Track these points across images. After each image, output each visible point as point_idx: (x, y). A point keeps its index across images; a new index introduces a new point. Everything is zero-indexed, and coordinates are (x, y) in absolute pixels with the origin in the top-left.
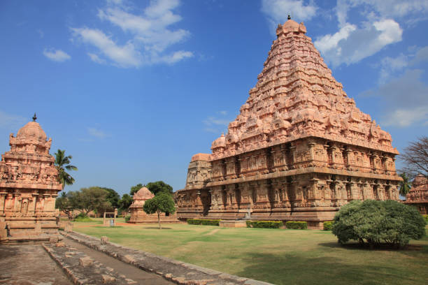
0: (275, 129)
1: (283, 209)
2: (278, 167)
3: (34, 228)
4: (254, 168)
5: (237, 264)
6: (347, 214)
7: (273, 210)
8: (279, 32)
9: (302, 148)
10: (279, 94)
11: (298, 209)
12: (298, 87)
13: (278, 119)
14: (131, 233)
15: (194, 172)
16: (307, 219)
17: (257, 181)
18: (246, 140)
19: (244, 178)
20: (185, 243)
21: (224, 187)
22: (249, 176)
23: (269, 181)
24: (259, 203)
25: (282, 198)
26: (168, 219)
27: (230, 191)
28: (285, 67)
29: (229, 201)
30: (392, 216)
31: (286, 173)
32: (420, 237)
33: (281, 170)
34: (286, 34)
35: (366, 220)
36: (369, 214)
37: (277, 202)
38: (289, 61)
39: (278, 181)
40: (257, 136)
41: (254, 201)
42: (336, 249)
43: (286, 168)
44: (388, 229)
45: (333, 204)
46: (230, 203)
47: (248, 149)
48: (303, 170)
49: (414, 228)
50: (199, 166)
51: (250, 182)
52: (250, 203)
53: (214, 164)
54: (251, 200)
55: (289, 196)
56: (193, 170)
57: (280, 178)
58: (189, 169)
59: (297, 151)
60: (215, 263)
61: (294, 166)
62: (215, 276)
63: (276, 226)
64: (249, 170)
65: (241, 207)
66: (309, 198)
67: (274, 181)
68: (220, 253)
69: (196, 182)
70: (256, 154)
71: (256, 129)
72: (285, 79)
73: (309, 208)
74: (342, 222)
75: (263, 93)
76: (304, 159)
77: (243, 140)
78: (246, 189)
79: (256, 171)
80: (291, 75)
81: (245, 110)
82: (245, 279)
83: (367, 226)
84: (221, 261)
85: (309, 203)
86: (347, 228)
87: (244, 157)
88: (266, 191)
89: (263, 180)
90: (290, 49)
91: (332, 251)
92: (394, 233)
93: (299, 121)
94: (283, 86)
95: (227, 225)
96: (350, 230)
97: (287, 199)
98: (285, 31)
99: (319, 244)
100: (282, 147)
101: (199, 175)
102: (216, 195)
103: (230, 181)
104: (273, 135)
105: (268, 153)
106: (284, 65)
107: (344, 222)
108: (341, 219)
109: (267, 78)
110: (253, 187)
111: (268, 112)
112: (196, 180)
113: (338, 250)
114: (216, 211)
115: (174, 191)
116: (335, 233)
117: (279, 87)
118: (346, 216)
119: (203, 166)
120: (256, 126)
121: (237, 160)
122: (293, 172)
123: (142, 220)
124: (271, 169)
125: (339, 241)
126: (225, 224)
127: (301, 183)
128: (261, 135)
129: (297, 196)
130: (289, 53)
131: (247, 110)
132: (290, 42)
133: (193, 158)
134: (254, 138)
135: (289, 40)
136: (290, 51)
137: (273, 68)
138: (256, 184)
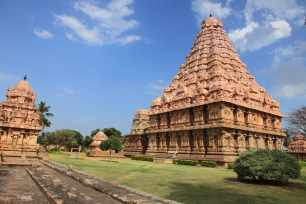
0: (197, 94)
1: (199, 152)
2: (197, 122)
3: (20, 157)
4: (180, 121)
5: (165, 190)
6: (245, 158)
7: (192, 152)
8: (203, 26)
9: (215, 109)
10: (201, 70)
11: (210, 152)
12: (215, 65)
13: (199, 87)
14: (90, 164)
15: (137, 122)
16: (216, 160)
17: (182, 131)
18: (175, 101)
19: (173, 129)
20: (128, 173)
21: (158, 134)
22: (176, 127)
23: (191, 131)
24: (183, 147)
25: (199, 144)
26: (117, 155)
27: (163, 137)
28: (206, 50)
30: (277, 161)
31: (203, 127)
32: (296, 177)
33: (200, 124)
34: (208, 27)
35: (258, 163)
36: (261, 159)
37: (196, 147)
38: (209, 46)
39: (197, 132)
40: (184, 99)
41: (179, 145)
42: (236, 182)
43: (203, 123)
44: (274, 170)
45: (235, 150)
46: (162, 146)
47: (177, 108)
48: (215, 125)
49: (292, 170)
50: (141, 118)
51: (177, 132)
52: (176, 147)
53: (152, 117)
54: (177, 145)
55: (204, 143)
56: (136, 121)
57: (199, 130)
58: (134, 120)
59: (211, 111)
60: (148, 189)
61: (209, 122)
62: (149, 198)
63: (194, 164)
64: (177, 123)
65: (169, 149)
66: (219, 145)
67: (194, 132)
68: (152, 181)
69: (138, 130)
70: (183, 112)
71: (183, 94)
72: (206, 59)
73: (218, 153)
74: (241, 163)
75: (190, 68)
76: (216, 117)
77: (173, 102)
78: (173, 136)
79: (182, 124)
80: (210, 56)
81: (176, 80)
82: (170, 201)
83: (259, 167)
84: (153, 187)
85: (218, 149)
86: (245, 168)
87: (173, 114)
88: (188, 138)
89: (186, 131)
90: (210, 38)
91: (233, 184)
92: (278, 173)
93: (214, 90)
94: (204, 64)
96: (247, 169)
97: (203, 145)
98: (207, 25)
99: (224, 179)
100: (201, 108)
101: (141, 125)
102: (152, 140)
103: (162, 130)
104: (195, 99)
105: (191, 111)
106: (205, 49)
107: (242, 164)
108: (241, 161)
109: (193, 58)
110: (179, 135)
111: (192, 82)
112: (138, 128)
113: (236, 184)
114: (151, 151)
115: (122, 135)
116: (235, 171)
117: (201, 65)
118: (245, 160)
119: (144, 118)
120: (184, 92)
121: (169, 116)
122: (208, 126)
123: (98, 155)
124: (192, 123)
125: (238, 177)
126: (158, 161)
127: (214, 134)
128: (186, 98)
129: (210, 144)
130: (209, 41)
131: (177, 80)
132: (211, 33)
133: (137, 112)
134: (181, 100)
135: (210, 32)
136: (211, 40)
137: (198, 51)
138: (181, 133)
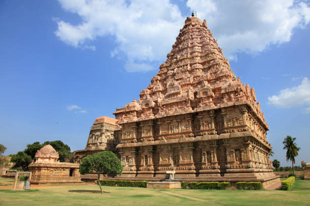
0: (202, 96)
1: (213, 171)
4: (176, 131)
8: (188, 23)
9: (233, 115)
10: (196, 69)
11: (231, 170)
12: (217, 64)
13: (206, 87)
15: (98, 133)
17: (180, 144)
18: (166, 105)
21: (137, 149)
22: (170, 138)
23: (195, 144)
24: (182, 165)
25: (210, 162)
27: (146, 153)
28: (198, 49)
29: (143, 162)
33: (209, 133)
34: (193, 26)
38: (201, 45)
39: (205, 144)
40: (181, 102)
41: (177, 163)
46: (144, 164)
47: (171, 113)
48: (238, 134)
50: (104, 128)
51: (171, 145)
52: (171, 165)
53: (126, 126)
54: (172, 162)
56: (96, 130)
57: (209, 141)
58: (92, 132)
59: (228, 117)
61: (226, 130)
64: (170, 133)
65: (160, 168)
66: (243, 160)
69: (100, 143)
70: (180, 119)
71: (179, 96)
72: (199, 58)
73: (245, 170)
75: (178, 67)
76: (236, 125)
77: (163, 106)
78: (165, 150)
79: (181, 133)
80: (206, 55)
81: (156, 80)
85: (243, 165)
87: (164, 122)
88: (191, 153)
89: (188, 143)
90: (200, 37)
93: (230, 90)
94: (199, 63)
95: (158, 187)
97: (216, 160)
100: (211, 113)
101: (104, 136)
102: (127, 157)
103: (146, 143)
105: (194, 118)
106: (197, 47)
110: (175, 150)
111: (188, 83)
112: (99, 141)
114: (127, 172)
117: (195, 63)
119: (108, 129)
120: (179, 93)
121: (155, 125)
123: (45, 181)
124: (197, 132)
127: (233, 146)
128: (185, 101)
129: (229, 159)
130: (199, 39)
131: (158, 81)
132: (199, 32)
133: (97, 120)
134: (177, 104)
135: (198, 30)
136: (201, 38)
137: (186, 48)
138: (179, 146)
